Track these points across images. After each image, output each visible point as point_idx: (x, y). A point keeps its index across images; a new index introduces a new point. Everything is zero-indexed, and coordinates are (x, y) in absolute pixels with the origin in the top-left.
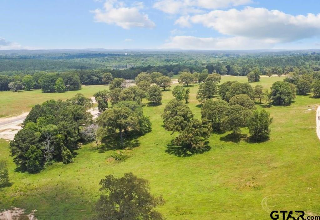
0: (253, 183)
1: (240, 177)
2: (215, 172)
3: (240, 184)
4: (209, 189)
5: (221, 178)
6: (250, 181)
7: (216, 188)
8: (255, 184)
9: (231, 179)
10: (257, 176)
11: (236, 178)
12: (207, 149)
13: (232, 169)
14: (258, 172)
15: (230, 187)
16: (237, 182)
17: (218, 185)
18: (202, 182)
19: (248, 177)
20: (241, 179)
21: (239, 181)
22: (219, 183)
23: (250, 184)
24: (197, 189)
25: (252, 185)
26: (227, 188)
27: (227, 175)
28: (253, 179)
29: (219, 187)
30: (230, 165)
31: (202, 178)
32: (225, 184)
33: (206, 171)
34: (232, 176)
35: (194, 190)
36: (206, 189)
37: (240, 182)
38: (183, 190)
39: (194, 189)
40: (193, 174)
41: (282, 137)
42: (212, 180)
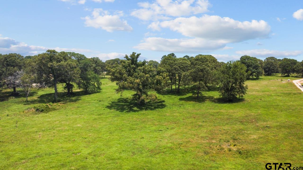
0: (235, 145)
1: (210, 136)
2: (168, 128)
3: (211, 146)
4: (152, 151)
5: (177, 136)
6: (229, 143)
7: (166, 150)
8: (239, 148)
9: (193, 138)
10: (241, 137)
11: (202, 137)
12: (161, 107)
13: (196, 127)
14: (240, 132)
15: (192, 149)
16: (205, 143)
17: (170, 145)
18: (142, 140)
19: (224, 137)
20: (212, 139)
21: (207, 141)
22: (171, 143)
23: (229, 147)
24: (129, 150)
25: (234, 149)
26: (186, 151)
27: (186, 133)
28: (235, 139)
29: (171, 148)
30: (192, 123)
31: (144, 136)
32: (182, 145)
33: (154, 128)
34: (194, 135)
35: (123, 151)
36: (146, 151)
37: (211, 143)
38: (103, 150)
39: (124, 149)
40: (133, 130)
41: (261, 99)
42: (161, 139)
